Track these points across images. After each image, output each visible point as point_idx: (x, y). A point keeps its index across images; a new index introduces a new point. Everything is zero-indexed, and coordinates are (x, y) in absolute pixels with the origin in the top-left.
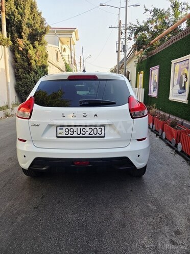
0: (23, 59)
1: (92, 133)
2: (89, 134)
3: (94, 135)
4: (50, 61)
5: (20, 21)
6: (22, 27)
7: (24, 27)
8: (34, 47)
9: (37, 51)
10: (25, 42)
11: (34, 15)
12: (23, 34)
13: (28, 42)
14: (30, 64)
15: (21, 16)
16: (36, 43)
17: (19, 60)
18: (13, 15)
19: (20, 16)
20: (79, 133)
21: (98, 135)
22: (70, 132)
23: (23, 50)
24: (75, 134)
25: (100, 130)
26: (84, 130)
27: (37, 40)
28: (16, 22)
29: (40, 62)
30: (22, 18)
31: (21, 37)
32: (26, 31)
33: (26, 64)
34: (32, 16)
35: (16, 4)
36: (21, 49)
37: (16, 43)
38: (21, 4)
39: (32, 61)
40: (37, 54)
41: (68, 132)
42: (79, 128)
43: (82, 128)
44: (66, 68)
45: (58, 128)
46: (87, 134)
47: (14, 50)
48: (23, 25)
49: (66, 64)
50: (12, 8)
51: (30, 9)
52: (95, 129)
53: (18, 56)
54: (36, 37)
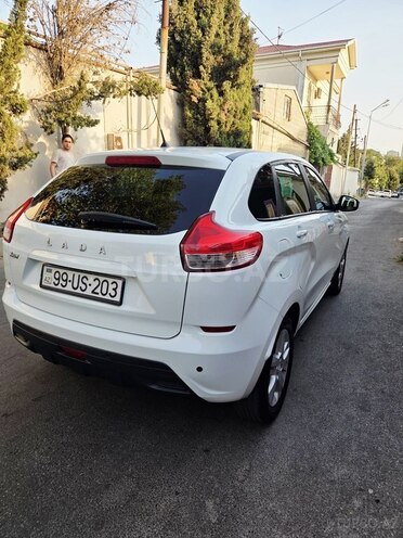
0: (197, 119)
1: (98, 290)
2: (93, 292)
3: (100, 296)
4: (267, 121)
5: (200, 43)
6: (201, 54)
7: (206, 53)
8: (221, 94)
9: (226, 100)
10: (205, 84)
11: (231, 25)
12: (201, 68)
13: (211, 84)
14: (208, 130)
15: (203, 31)
16: (227, 85)
17: (190, 122)
18: (188, 32)
19: (199, 33)
20: (75, 286)
21: (107, 297)
22: (61, 281)
23: (199, 100)
24: (69, 288)
25: (114, 286)
26: (85, 280)
27: (229, 79)
28: (193, 46)
29: (229, 125)
30: (204, 35)
31: (197, 75)
32: (209, 60)
33: (201, 130)
34: (227, 27)
35: (198, 8)
36: (195, 99)
37: (188, 89)
38: (207, 7)
39: (213, 123)
40: (226, 107)
41: (58, 279)
42: (77, 274)
43: (82, 275)
44: (309, 133)
45: (45, 268)
46: (88, 292)
47: (182, 102)
48: (203, 50)
49: (309, 125)
50: (189, 17)
51: (223, 14)
52: (105, 284)
53: (189, 114)
54: (226, 72)
